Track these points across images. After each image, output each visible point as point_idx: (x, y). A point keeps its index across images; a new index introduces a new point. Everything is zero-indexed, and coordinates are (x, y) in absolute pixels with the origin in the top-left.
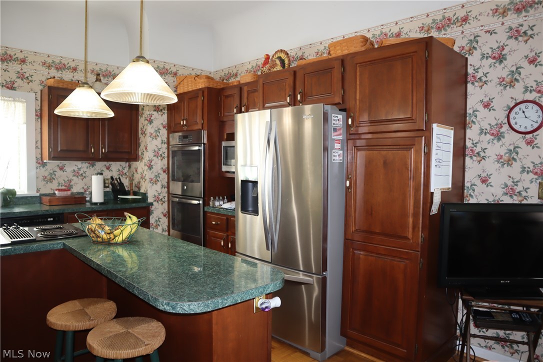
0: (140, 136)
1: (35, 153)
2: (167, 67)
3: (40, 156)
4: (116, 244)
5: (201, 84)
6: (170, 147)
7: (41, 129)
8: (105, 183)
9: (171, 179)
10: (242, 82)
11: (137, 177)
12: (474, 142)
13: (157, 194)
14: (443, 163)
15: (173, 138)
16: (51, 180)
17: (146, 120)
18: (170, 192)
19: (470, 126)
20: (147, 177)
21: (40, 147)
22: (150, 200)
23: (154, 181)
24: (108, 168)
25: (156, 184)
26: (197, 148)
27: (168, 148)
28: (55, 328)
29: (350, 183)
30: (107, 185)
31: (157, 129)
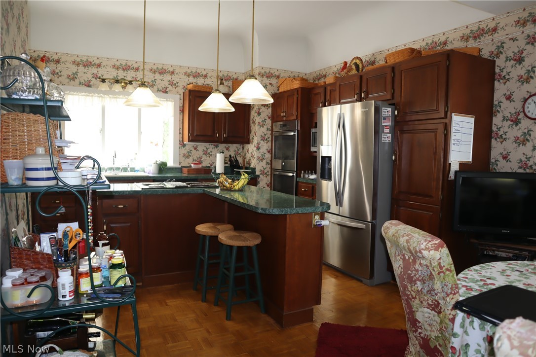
0: (251, 124)
1: (178, 137)
2: (272, 72)
3: (182, 139)
4: (235, 191)
5: (296, 85)
6: (273, 133)
7: (183, 120)
8: (225, 160)
9: (273, 158)
10: (327, 83)
11: (248, 156)
12: (499, 127)
13: (262, 169)
14: (462, 143)
15: (276, 126)
16: (188, 157)
17: (256, 112)
18: (273, 168)
19: (496, 114)
20: (255, 156)
21: (182, 133)
22: (258, 173)
23: (261, 159)
24: (227, 149)
25: (262, 161)
26: (292, 134)
27: (272, 134)
28: (199, 233)
29: (396, 157)
30: (226, 162)
31: (264, 119)
